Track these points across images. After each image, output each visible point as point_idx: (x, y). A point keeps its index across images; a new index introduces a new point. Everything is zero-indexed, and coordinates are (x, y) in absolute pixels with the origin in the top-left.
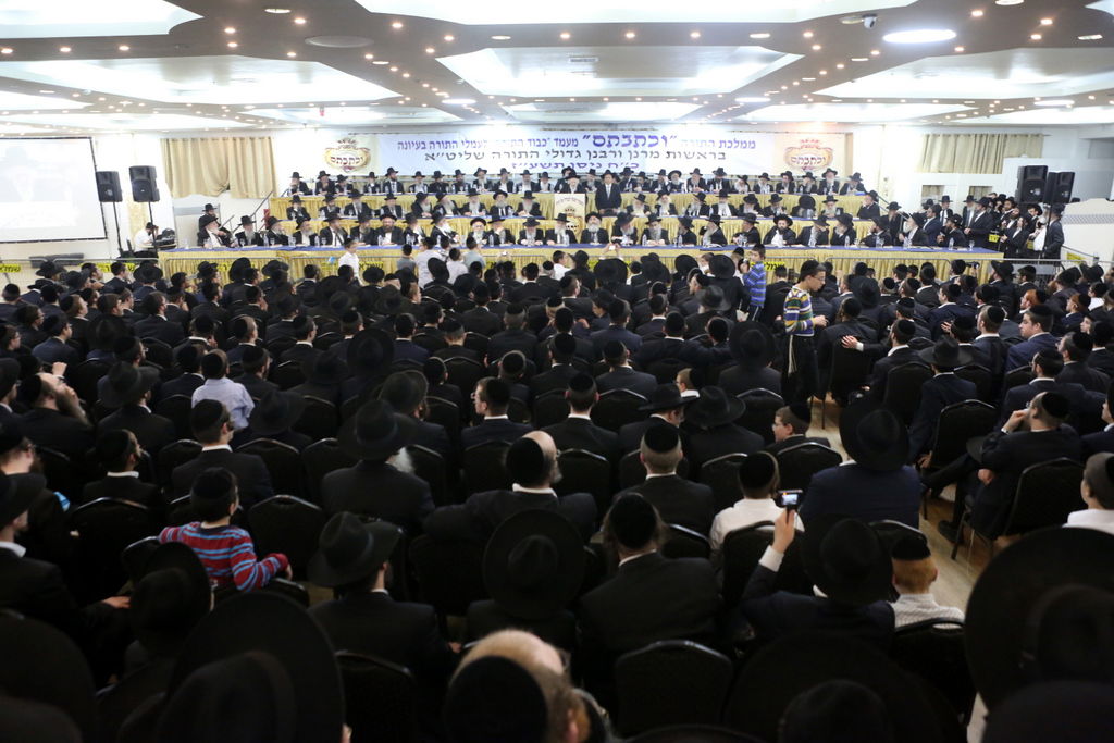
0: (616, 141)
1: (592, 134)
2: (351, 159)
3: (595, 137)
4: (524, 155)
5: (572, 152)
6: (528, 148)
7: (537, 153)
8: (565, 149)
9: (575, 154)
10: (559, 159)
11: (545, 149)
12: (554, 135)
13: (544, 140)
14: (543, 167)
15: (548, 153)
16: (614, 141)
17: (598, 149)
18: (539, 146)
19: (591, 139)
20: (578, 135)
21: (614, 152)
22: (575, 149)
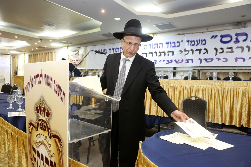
0: (245, 37)
1: (219, 34)
2: (77, 60)
3: (222, 36)
4: (163, 54)
5: (200, 50)
6: (165, 48)
7: (173, 52)
8: (194, 48)
9: (204, 51)
10: (190, 56)
11: (179, 49)
12: (186, 38)
13: (178, 42)
14: (177, 62)
15: (181, 51)
16: (241, 38)
17: (225, 46)
18: (174, 46)
19: (219, 38)
20: (207, 36)
21: (242, 48)
22: (203, 47)
